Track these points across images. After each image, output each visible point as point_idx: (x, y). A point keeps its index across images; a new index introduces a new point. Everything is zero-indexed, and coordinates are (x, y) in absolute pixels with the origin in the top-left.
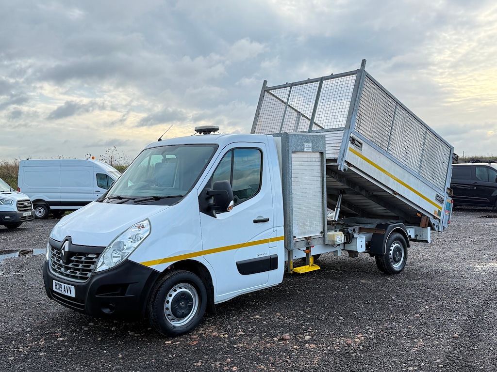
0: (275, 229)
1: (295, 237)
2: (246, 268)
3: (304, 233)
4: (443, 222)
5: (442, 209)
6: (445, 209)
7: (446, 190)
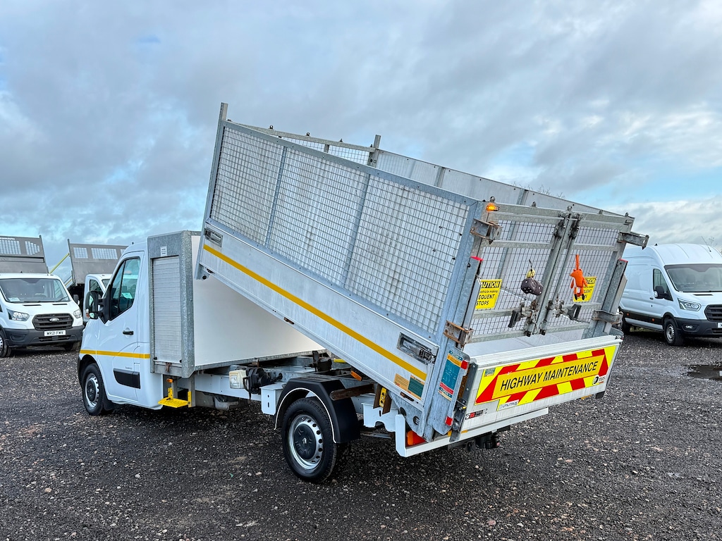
1: (156, 359)
3: (166, 357)
4: (429, 414)
5: (428, 378)
6: (440, 379)
7: (442, 327)
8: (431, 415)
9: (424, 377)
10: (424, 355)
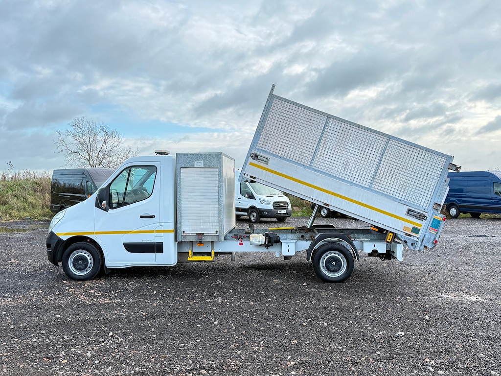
0: (161, 224)
1: (184, 232)
2: (132, 248)
3: (197, 230)
4: (423, 241)
5: (422, 227)
6: (429, 226)
7: (432, 205)
8: (424, 241)
9: (421, 226)
10: (421, 217)
